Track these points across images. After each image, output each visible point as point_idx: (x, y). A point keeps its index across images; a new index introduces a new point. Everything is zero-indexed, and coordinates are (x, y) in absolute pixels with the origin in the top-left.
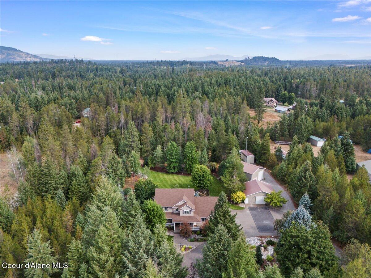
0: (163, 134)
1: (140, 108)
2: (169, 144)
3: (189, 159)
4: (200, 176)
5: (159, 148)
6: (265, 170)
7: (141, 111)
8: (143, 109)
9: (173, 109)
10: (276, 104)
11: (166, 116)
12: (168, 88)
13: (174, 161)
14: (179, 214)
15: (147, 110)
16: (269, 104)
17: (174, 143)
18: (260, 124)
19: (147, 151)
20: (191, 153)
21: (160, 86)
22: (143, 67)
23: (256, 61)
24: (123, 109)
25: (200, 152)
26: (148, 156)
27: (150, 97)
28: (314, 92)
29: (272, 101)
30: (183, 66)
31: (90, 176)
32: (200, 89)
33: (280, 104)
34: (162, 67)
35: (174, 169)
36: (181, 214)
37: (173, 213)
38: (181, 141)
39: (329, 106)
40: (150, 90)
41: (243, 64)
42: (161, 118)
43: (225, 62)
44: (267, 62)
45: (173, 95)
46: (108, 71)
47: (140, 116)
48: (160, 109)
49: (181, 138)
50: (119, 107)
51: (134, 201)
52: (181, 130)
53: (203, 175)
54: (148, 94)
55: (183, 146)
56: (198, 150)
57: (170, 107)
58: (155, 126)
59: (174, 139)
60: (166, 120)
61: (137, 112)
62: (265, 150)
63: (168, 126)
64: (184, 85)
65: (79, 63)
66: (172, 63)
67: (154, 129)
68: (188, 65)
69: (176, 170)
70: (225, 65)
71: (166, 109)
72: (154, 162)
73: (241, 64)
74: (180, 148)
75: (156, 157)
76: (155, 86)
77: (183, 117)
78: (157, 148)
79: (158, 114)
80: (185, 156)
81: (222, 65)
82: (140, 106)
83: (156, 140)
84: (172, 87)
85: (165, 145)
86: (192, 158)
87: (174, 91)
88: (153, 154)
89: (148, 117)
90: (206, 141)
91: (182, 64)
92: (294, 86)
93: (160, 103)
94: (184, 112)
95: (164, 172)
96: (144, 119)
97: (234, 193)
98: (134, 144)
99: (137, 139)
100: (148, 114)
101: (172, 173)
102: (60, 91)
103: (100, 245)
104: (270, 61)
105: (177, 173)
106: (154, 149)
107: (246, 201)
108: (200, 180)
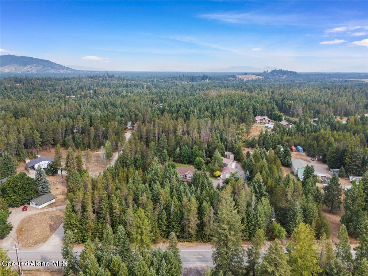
0: (180, 141)
1: (167, 125)
2: (184, 147)
3: (194, 156)
4: (198, 163)
5: (178, 149)
6: (237, 163)
7: (168, 127)
8: (169, 126)
9: (188, 126)
10: (268, 121)
11: (183, 130)
12: (187, 108)
13: (186, 156)
14: (186, 178)
15: (171, 126)
16: (262, 121)
17: (187, 146)
18: (249, 136)
19: (171, 151)
20: (195, 152)
21: (180, 106)
22: (166, 82)
23: (274, 75)
24: (156, 125)
25: (201, 152)
26: (172, 154)
27: (173, 115)
28: (301, 113)
29: (264, 119)
30: (203, 81)
31: (145, 160)
32: (210, 110)
33: (272, 121)
34: (183, 82)
35: (186, 161)
36: (187, 178)
37: (183, 178)
38: (191, 146)
39: (298, 125)
40: (173, 109)
41: (261, 77)
42: (180, 131)
43: (243, 76)
44: (285, 76)
45: (190, 113)
46: (136, 87)
47: (167, 130)
48: (179, 126)
49: (191, 144)
50: (154, 124)
51: (167, 168)
52: (191, 139)
53: (200, 163)
54: (171, 112)
55: (192, 148)
56: (200, 151)
57: (185, 125)
58: (176, 136)
59: (187, 144)
60: (183, 134)
61: (165, 127)
62: (239, 152)
63: (183, 137)
64: (199, 105)
65: (111, 78)
66: (193, 78)
67: (175, 138)
68: (207, 80)
69: (187, 162)
70: (243, 79)
71: (183, 126)
72: (175, 157)
73: (259, 78)
74: (190, 150)
75: (176, 154)
76: (177, 106)
77: (193, 131)
78: (177, 149)
79: (178, 129)
80: (192, 154)
81: (241, 79)
82: (167, 124)
83: (177, 145)
84: (189, 107)
85: (181, 147)
86: (196, 155)
87: (191, 110)
88: (174, 153)
89: (172, 131)
90: (206, 146)
91: (202, 79)
92: (287, 106)
93: (180, 122)
94: (194, 128)
95: (180, 163)
96: (169, 132)
97: (215, 172)
98: (165, 146)
99: (166, 144)
100: (172, 128)
101: (185, 163)
102: (105, 107)
103: (158, 175)
104: (288, 75)
105: (188, 163)
106: (175, 150)
107: (222, 176)
108: (199, 165)
